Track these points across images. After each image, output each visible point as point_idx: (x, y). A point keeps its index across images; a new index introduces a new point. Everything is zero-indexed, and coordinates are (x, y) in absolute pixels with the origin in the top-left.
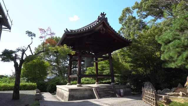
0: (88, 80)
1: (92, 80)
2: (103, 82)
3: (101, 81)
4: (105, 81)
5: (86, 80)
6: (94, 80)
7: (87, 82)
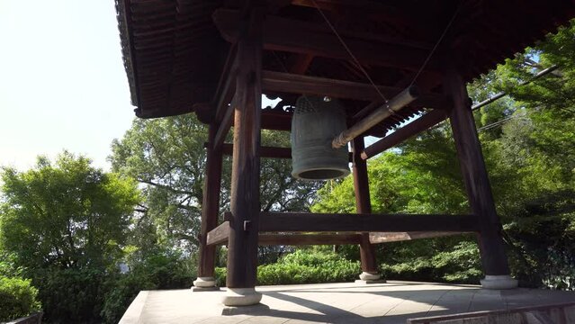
0: (315, 262)
1: (336, 259)
2: (397, 268)
3: (385, 266)
4: (404, 266)
5: (307, 264)
6: (348, 258)
7: (312, 270)
